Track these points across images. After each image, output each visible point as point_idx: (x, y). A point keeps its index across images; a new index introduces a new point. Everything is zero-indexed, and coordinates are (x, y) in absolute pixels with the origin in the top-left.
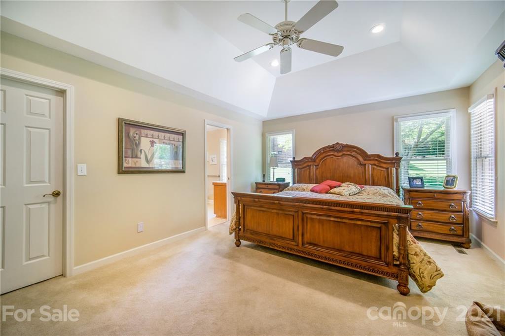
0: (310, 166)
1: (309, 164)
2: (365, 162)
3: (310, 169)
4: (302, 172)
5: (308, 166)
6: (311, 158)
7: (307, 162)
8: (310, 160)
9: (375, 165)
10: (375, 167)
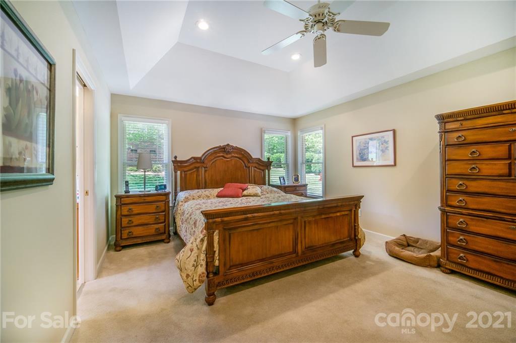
0: (199, 167)
1: (197, 165)
2: (249, 165)
3: (198, 171)
4: (188, 176)
5: (196, 167)
6: (200, 158)
7: (194, 163)
8: (199, 161)
9: (256, 167)
10: (256, 169)
